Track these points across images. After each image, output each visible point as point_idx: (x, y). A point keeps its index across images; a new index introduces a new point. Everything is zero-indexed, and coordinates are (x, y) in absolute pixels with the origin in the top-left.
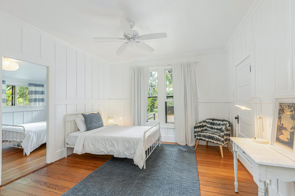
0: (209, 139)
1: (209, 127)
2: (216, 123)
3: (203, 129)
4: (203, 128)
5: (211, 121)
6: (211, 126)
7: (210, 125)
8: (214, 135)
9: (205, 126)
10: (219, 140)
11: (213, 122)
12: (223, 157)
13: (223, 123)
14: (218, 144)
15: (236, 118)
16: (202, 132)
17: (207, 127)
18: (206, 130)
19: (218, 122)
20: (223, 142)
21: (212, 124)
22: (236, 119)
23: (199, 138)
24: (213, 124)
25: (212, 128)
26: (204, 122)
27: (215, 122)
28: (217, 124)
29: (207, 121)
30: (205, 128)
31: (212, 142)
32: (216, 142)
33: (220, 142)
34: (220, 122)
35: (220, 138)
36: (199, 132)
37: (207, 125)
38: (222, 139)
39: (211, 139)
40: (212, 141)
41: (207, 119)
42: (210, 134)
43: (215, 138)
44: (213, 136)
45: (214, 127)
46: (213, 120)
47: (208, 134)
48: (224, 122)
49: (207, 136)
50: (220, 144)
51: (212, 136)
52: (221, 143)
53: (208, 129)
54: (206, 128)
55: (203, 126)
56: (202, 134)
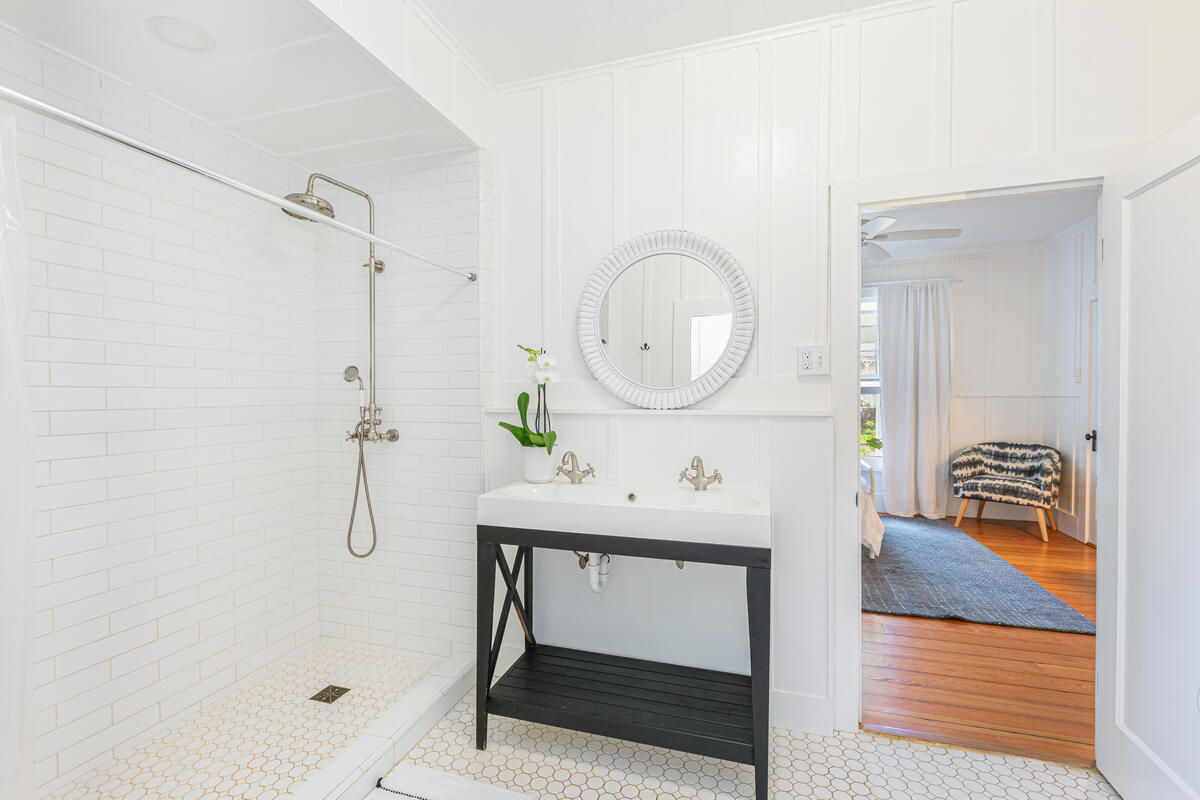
0: (1004, 494)
1: (991, 467)
2: (1011, 455)
3: (976, 470)
4: (975, 467)
5: (996, 449)
6: (995, 463)
7: (994, 459)
8: (1020, 484)
9: (980, 462)
10: (1036, 497)
11: (1002, 451)
12: (1046, 539)
13: (1036, 453)
14: (1032, 506)
15: (1088, 437)
16: (979, 479)
17: (986, 465)
18: (982, 473)
19: (1019, 452)
20: (1047, 500)
21: (997, 456)
22: (1088, 439)
23: (968, 494)
24: (1004, 457)
25: (999, 469)
26: (976, 450)
27: (1008, 450)
28: (1017, 458)
29: (985, 448)
30: (980, 468)
31: (1012, 503)
32: (1026, 502)
33: (1040, 501)
34: (1023, 451)
35: (1039, 491)
36: (968, 478)
37: (986, 461)
38: (1047, 494)
39: (1010, 494)
40: (1015, 500)
41: (984, 444)
42: (1006, 483)
43: (1025, 491)
44: (1018, 487)
45: (1005, 465)
46: (1002, 445)
47: (1001, 482)
48: (1039, 451)
49: (998, 486)
50: (1038, 507)
51: (1013, 487)
52: (1041, 504)
53: (988, 470)
54: (982, 468)
55: (974, 463)
56: (980, 482)
